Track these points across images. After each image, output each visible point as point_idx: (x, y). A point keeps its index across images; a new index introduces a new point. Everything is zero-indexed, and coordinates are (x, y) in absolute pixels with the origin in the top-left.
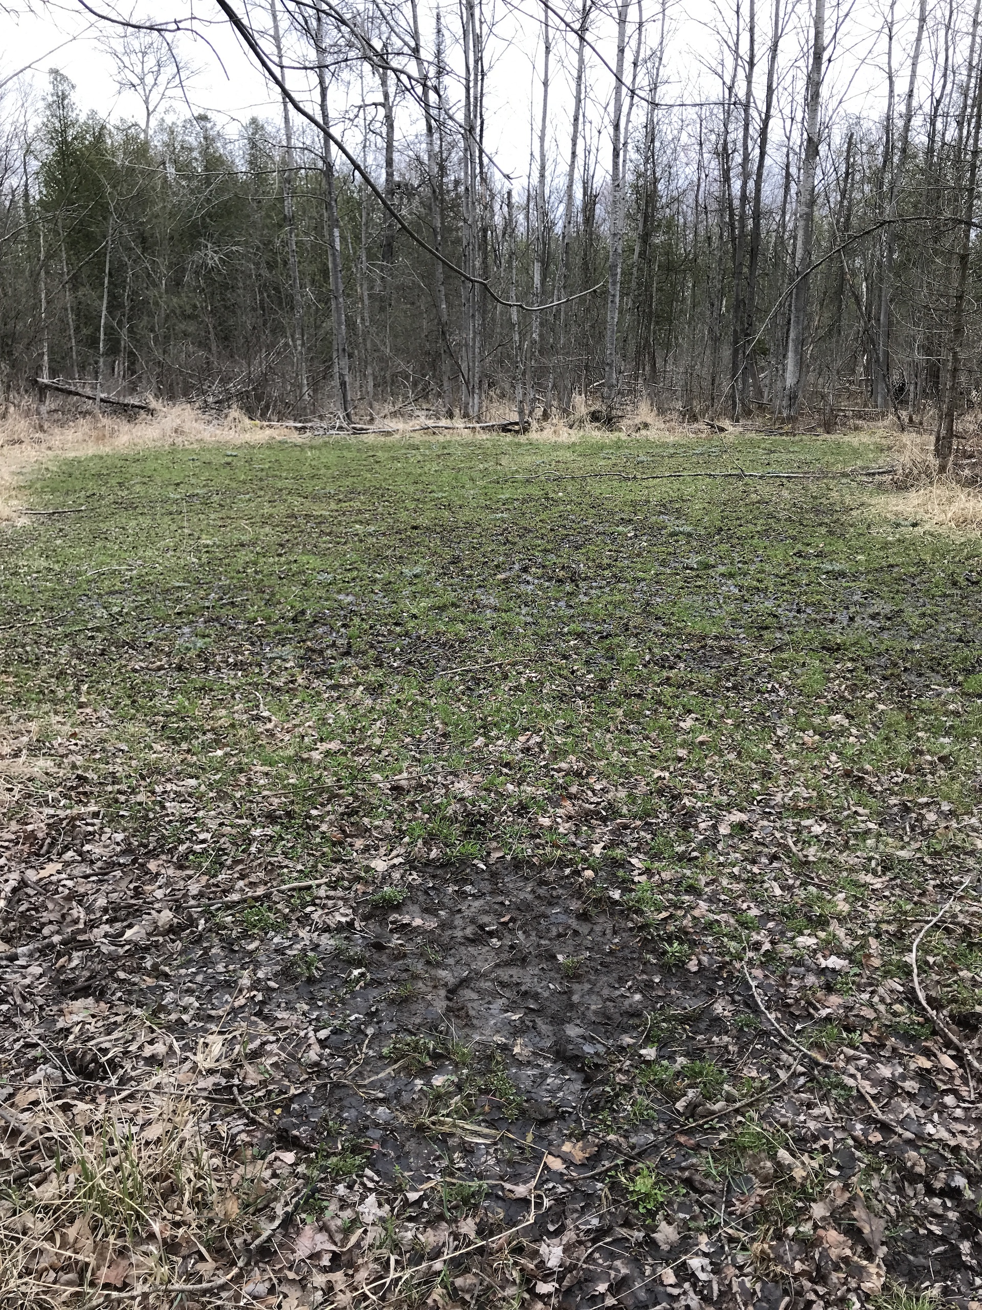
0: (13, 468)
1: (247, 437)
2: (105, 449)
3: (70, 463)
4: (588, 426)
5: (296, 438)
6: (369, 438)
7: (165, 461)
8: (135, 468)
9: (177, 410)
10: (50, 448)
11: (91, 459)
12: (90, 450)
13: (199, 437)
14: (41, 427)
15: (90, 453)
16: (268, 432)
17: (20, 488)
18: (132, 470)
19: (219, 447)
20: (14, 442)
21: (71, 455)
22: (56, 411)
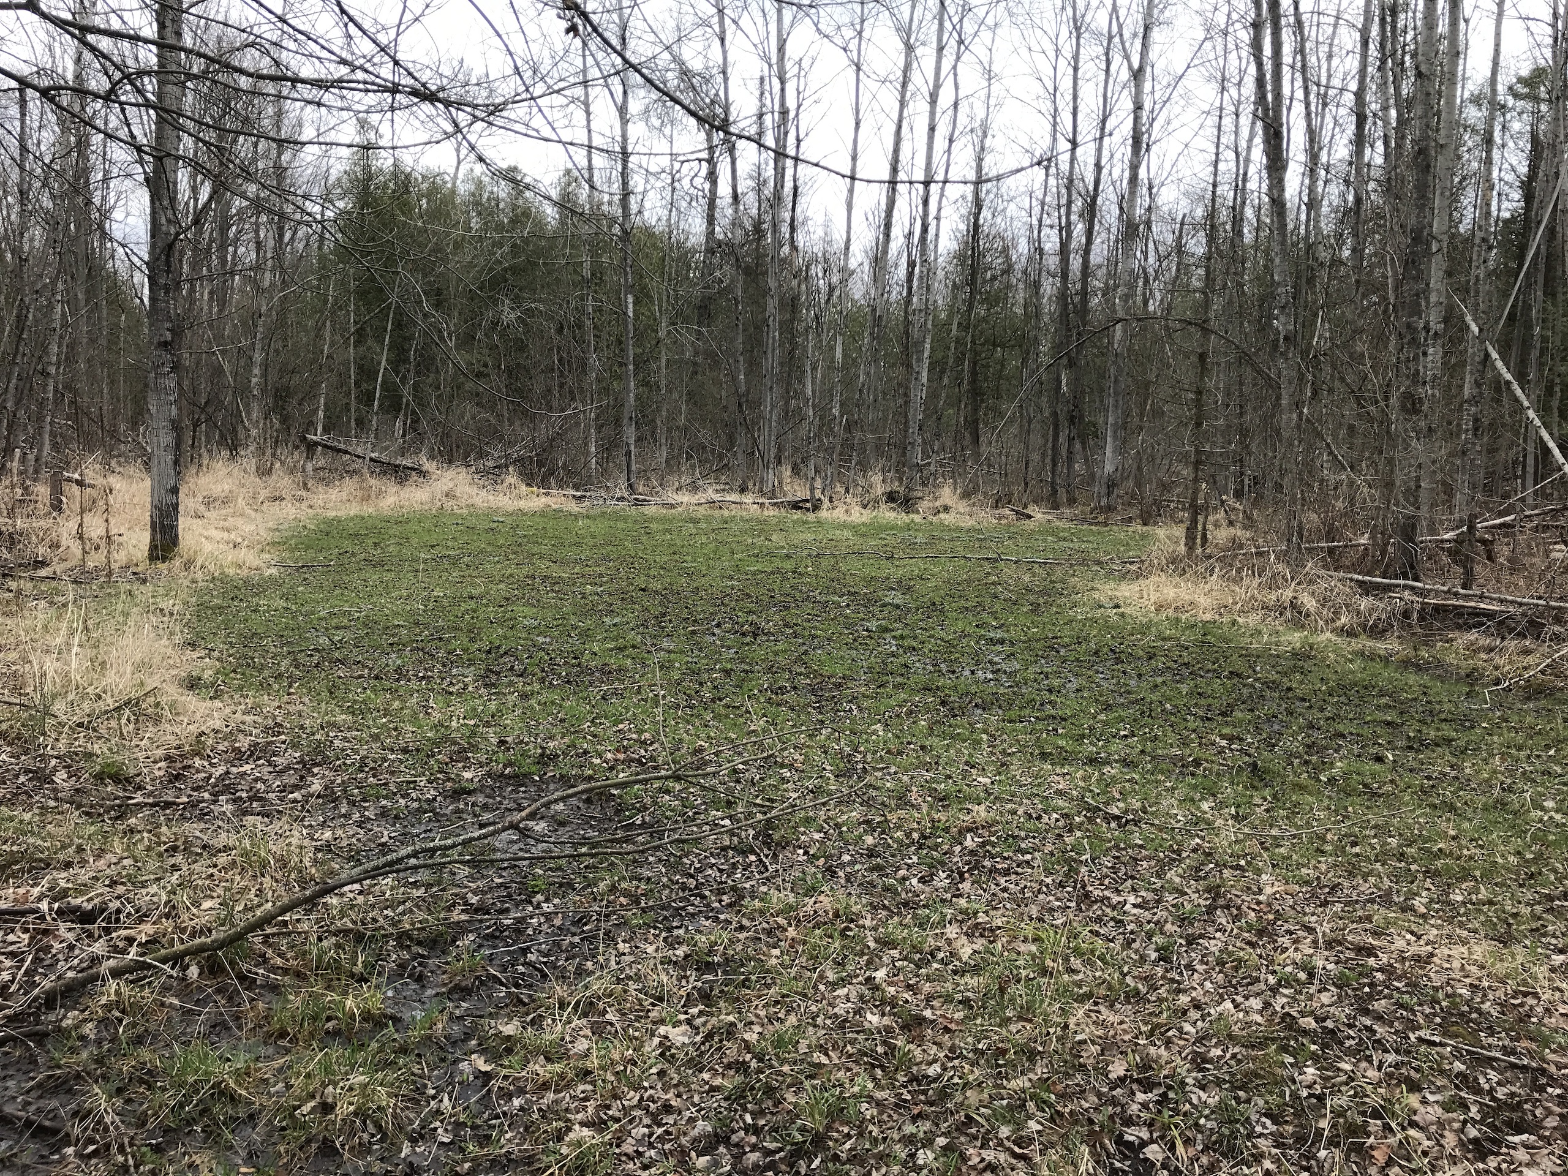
0: (271, 524)
1: (522, 504)
2: (369, 510)
3: (329, 522)
4: (883, 506)
5: (573, 507)
6: (650, 510)
7: (427, 524)
8: (395, 530)
9: (451, 473)
10: (311, 507)
11: (352, 519)
12: (354, 510)
13: (470, 502)
14: (305, 484)
15: (352, 513)
16: (544, 500)
17: (274, 544)
18: (391, 532)
19: (489, 514)
20: (275, 499)
21: (332, 514)
22: (323, 469)
